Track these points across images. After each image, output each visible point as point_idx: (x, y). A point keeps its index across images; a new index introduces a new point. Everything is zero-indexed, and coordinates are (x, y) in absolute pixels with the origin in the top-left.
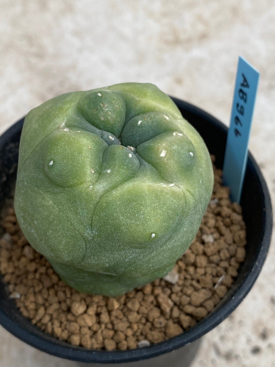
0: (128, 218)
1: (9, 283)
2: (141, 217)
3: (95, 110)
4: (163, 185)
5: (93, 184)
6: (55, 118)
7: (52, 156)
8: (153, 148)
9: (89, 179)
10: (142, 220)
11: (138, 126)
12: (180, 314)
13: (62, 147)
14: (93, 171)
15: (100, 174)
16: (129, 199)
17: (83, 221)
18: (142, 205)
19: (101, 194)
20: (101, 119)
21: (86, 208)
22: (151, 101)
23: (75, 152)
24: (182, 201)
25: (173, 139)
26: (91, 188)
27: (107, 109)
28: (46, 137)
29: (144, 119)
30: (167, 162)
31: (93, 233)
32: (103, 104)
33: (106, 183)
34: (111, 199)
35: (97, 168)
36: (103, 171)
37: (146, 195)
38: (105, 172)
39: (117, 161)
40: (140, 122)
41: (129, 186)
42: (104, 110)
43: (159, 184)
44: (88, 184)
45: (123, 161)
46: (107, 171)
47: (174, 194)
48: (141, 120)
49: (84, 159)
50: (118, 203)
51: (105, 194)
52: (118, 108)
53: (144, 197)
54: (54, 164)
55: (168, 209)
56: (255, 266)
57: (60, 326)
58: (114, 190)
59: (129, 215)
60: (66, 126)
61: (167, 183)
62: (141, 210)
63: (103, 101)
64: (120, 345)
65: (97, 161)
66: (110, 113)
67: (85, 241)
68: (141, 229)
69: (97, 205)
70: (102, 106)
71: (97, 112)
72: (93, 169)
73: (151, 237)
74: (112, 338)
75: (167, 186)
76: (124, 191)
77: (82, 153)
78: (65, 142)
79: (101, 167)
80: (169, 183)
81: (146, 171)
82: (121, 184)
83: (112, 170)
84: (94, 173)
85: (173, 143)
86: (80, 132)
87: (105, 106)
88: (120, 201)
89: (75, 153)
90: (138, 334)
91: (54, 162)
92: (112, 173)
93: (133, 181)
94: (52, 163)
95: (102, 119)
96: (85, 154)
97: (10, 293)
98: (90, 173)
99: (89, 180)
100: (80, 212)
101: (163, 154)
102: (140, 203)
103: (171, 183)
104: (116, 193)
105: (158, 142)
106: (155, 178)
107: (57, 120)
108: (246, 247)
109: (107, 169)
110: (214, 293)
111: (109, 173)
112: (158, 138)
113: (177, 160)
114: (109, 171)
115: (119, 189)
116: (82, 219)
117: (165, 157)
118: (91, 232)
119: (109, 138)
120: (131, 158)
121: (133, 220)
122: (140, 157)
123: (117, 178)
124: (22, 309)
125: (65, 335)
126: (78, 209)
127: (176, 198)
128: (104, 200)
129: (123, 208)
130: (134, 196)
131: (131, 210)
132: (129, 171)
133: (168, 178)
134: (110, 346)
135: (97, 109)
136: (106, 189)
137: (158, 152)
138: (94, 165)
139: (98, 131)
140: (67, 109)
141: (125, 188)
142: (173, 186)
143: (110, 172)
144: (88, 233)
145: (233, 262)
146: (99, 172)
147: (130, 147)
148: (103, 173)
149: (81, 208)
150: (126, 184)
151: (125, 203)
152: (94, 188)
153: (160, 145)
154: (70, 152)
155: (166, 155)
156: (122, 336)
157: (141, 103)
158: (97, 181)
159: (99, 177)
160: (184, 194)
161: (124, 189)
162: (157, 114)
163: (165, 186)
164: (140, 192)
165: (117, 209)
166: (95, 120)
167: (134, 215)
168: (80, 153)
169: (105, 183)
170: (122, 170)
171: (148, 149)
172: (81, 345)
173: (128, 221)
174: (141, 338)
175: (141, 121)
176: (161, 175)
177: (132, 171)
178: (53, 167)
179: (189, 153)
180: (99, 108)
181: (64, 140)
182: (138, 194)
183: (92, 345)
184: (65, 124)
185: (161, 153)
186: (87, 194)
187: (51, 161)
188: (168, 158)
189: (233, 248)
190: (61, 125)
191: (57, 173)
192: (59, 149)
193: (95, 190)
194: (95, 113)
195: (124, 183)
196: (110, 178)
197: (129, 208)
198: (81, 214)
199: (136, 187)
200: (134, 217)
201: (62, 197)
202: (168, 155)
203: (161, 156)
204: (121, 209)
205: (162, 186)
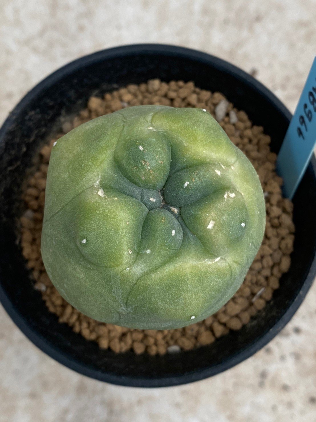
0: (167, 303)
1: (33, 269)
2: (181, 302)
3: (135, 167)
4: (209, 262)
5: (130, 266)
6: (88, 171)
7: (85, 232)
8: (199, 218)
9: (125, 260)
10: (182, 305)
11: (185, 188)
12: (213, 321)
13: (96, 223)
14: (130, 252)
15: (138, 254)
16: (169, 285)
17: (117, 299)
18: (183, 290)
19: (139, 276)
20: (141, 178)
21: (121, 289)
22: (201, 149)
23: (111, 230)
24: (228, 277)
25: (224, 206)
26: (127, 270)
27: (149, 168)
28: (77, 195)
29: (192, 180)
30: (214, 235)
31: (128, 310)
32: (144, 161)
33: (145, 265)
34: (149, 283)
35: (135, 248)
36: (142, 251)
37: (188, 279)
38: (144, 253)
39: (158, 241)
40: (186, 184)
41: (169, 269)
42: (145, 168)
43: (203, 262)
44: (125, 266)
45: (165, 241)
46: (146, 251)
47: (219, 273)
48: (188, 181)
49: (121, 239)
50: (157, 288)
51: (142, 276)
52: (162, 164)
53: (186, 281)
54: (87, 243)
55: (211, 291)
56: (299, 295)
57: (89, 327)
58: (153, 274)
59: (168, 301)
60: (101, 186)
61: (212, 259)
62: (182, 295)
63: (144, 157)
64: (149, 350)
65: (135, 240)
66: (152, 172)
67: (119, 314)
68: (180, 313)
69: (133, 287)
70: (143, 164)
71: (137, 170)
72: (131, 250)
73: (191, 318)
74: (142, 341)
75: (211, 263)
76: (164, 275)
77: (118, 232)
78: (99, 215)
79: (140, 247)
80: (214, 258)
81: (190, 248)
82: (161, 266)
83: (151, 251)
84: (131, 254)
85: (223, 212)
86: (117, 199)
87: (147, 164)
88: (159, 286)
89: (112, 232)
90: (168, 338)
91: (87, 241)
92: (151, 254)
93: (174, 263)
94: (84, 241)
95: (143, 178)
96: (122, 233)
97: (35, 282)
98: (127, 255)
99: (125, 263)
100: (114, 291)
101: (210, 226)
102: (181, 289)
103: (217, 257)
104: (155, 277)
105: (205, 210)
106: (199, 255)
107: (90, 175)
108: (292, 256)
109: (147, 249)
110: (251, 304)
111: (148, 253)
112: (207, 203)
113: (225, 233)
114: (148, 252)
115: (158, 272)
116: (116, 297)
117: (212, 229)
118: (126, 309)
119: (150, 201)
120: (173, 237)
121: (172, 305)
122: (184, 224)
123: (158, 261)
124: (48, 304)
125: (93, 337)
126: (113, 288)
127: (221, 278)
128: (141, 283)
129: (162, 294)
130: (175, 281)
131: (171, 295)
132: (171, 251)
133: (213, 251)
134: (139, 349)
135: (137, 167)
136: (145, 272)
137: (205, 224)
138: (132, 245)
139: (137, 191)
140: (102, 162)
141: (165, 271)
142: (218, 261)
143: (150, 252)
144: (122, 309)
145: (276, 271)
146: (138, 253)
147: (174, 208)
148: (141, 253)
149: (116, 288)
150: (167, 267)
151: (164, 289)
152: (131, 270)
153: (208, 214)
154: (106, 231)
155: (214, 227)
156: (151, 341)
157: (190, 153)
158: (134, 263)
159: (136, 258)
160: (230, 267)
161: (164, 273)
162: (207, 170)
163: (210, 263)
164: (182, 275)
165: (155, 294)
166: (135, 178)
167: (173, 301)
168: (117, 231)
169: (143, 265)
170: (163, 252)
171: (194, 218)
172: (109, 349)
173: (167, 306)
174: (171, 342)
175: (188, 183)
176: (206, 249)
177: (174, 251)
178: (86, 247)
179: (241, 225)
180: (140, 165)
181: (98, 212)
182: (179, 278)
183: (121, 348)
184: (101, 183)
185: (208, 225)
186: (123, 275)
187: (84, 239)
188: (216, 231)
189: (277, 256)
190: (95, 183)
191: (91, 252)
192: (93, 225)
193: (132, 272)
194: (135, 170)
195: (164, 266)
196: (149, 259)
197: (169, 294)
198: (115, 293)
199: (177, 270)
200: (173, 302)
201: (95, 275)
202: (216, 227)
203: (208, 228)
204: (160, 295)
205: (206, 263)
